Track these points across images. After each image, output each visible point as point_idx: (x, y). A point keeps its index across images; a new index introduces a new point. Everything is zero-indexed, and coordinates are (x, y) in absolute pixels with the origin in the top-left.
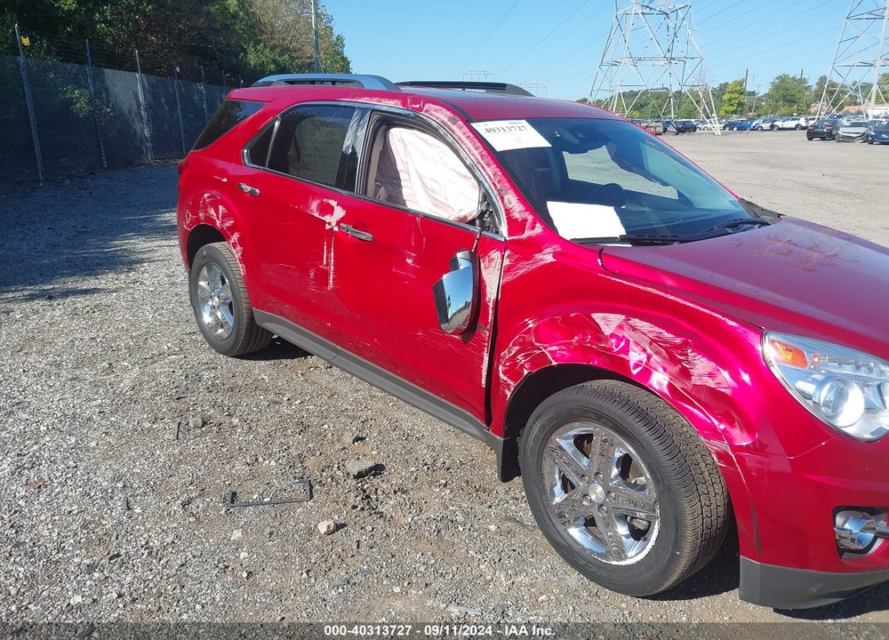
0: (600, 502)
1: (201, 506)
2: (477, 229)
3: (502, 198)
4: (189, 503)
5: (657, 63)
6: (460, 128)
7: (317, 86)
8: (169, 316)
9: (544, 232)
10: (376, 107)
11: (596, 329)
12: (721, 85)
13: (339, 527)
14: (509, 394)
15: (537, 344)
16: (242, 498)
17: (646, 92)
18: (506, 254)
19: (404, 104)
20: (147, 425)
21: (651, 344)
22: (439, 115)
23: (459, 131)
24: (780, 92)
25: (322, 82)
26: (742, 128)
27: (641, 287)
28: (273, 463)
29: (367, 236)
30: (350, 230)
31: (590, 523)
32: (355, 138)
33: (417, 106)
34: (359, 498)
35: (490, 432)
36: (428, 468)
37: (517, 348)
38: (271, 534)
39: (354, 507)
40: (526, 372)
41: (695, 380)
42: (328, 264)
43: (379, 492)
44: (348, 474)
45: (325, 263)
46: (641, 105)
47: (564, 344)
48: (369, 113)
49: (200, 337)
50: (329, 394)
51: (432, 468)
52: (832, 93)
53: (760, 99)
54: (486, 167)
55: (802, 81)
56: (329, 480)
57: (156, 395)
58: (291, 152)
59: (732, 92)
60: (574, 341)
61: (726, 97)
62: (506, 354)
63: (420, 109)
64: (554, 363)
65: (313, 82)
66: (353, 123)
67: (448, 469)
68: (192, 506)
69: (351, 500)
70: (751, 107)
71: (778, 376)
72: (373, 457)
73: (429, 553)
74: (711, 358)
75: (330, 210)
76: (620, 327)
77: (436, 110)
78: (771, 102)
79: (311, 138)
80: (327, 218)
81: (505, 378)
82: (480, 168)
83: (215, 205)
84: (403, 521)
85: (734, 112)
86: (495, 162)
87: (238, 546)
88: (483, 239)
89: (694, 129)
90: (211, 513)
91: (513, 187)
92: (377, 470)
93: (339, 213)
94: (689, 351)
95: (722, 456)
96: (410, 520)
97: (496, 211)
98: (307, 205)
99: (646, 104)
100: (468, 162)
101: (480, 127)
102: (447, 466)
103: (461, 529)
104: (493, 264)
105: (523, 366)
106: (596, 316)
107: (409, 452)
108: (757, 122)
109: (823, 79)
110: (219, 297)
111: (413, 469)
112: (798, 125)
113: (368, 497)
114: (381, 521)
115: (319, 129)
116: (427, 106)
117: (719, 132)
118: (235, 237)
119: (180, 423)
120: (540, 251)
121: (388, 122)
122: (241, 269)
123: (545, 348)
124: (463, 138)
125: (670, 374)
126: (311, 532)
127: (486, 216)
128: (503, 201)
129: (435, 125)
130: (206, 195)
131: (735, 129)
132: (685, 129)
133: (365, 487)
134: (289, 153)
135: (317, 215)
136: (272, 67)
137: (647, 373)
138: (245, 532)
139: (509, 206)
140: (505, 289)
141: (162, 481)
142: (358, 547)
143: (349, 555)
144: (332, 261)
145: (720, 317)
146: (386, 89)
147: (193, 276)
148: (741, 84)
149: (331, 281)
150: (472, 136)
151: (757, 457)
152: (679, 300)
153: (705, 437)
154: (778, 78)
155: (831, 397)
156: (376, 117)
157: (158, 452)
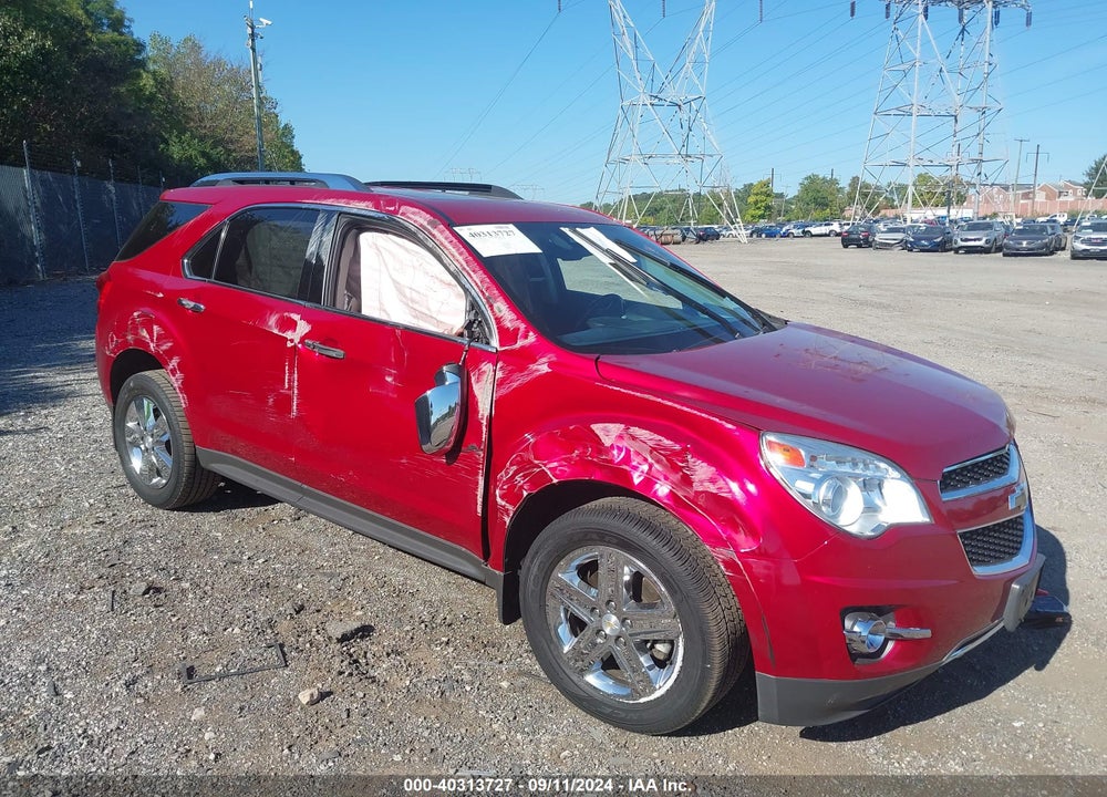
0: (617, 633)
1: (150, 684)
2: (465, 341)
3: (491, 306)
4: (134, 682)
5: (670, 161)
6: (442, 232)
7: (271, 185)
8: (88, 468)
9: (537, 341)
10: (344, 210)
11: (596, 440)
12: (745, 186)
13: (323, 695)
14: (507, 520)
15: (536, 462)
16: (202, 672)
17: (660, 195)
18: (499, 366)
19: (377, 206)
20: (70, 597)
21: (651, 452)
22: (417, 219)
23: (441, 235)
24: (810, 194)
25: (278, 180)
26: (771, 235)
27: (638, 394)
28: (237, 630)
29: (338, 353)
30: (319, 348)
31: (609, 664)
32: (320, 243)
33: (392, 209)
34: (345, 663)
35: (489, 567)
36: (426, 626)
37: (515, 468)
38: (242, 709)
39: (341, 673)
40: (525, 494)
41: (697, 487)
42: (290, 388)
43: (368, 655)
44: (330, 638)
45: (287, 386)
46: (656, 210)
47: (563, 459)
48: (336, 216)
49: (131, 491)
50: (298, 550)
51: (430, 626)
52: (866, 195)
53: (789, 202)
54: (472, 273)
55: (834, 182)
56: (308, 645)
57: (79, 561)
58: (241, 261)
59: (757, 194)
60: (574, 455)
61: (751, 199)
62: (503, 476)
63: (396, 212)
64: (555, 481)
65: (267, 181)
66: (318, 228)
67: (449, 625)
68: (139, 687)
69: (336, 666)
70: (779, 211)
71: (777, 477)
72: (359, 618)
73: (432, 717)
74: (710, 463)
75: (292, 325)
76: (620, 437)
77: (413, 213)
78: (800, 204)
79: (264, 243)
80: (289, 335)
81: (503, 503)
82: (466, 275)
83: (148, 325)
84: (399, 684)
85: (762, 217)
86: (482, 268)
87: (202, 725)
88: (472, 351)
89: (717, 236)
90: (163, 692)
91: (502, 293)
92: (365, 631)
93: (303, 328)
94: (689, 457)
95: (729, 564)
96: (408, 683)
97: (486, 320)
98: (265, 321)
99: (662, 209)
100: (452, 268)
101: (464, 231)
102: (448, 621)
103: (468, 688)
104: (485, 377)
105: (522, 487)
106: (595, 427)
107: (403, 609)
108: (787, 227)
109: (855, 180)
110: (152, 436)
111: (408, 628)
112: (831, 231)
113: (356, 661)
114: (374, 686)
115: (276, 234)
116: (403, 209)
117: (745, 240)
118: (174, 362)
119: (114, 592)
120: (535, 361)
121: (359, 225)
122: (182, 401)
123: (545, 465)
124: (446, 243)
125: (672, 482)
126: (290, 703)
127: (475, 325)
128: (492, 309)
129: (413, 229)
130: (135, 314)
131: (763, 236)
132: (705, 237)
133: (351, 651)
134: (238, 262)
135: (276, 331)
136: (202, 161)
137: (649, 482)
138: (209, 710)
139: (499, 315)
140: (499, 404)
141: (96, 660)
142: (348, 716)
143: (338, 725)
144: (296, 384)
145: (717, 420)
146: (354, 190)
147: (118, 417)
148: (766, 184)
149: (295, 407)
150: (455, 241)
151: (764, 562)
152: (676, 406)
153: (710, 546)
154: (807, 179)
155: (830, 496)
156: (344, 220)
157: (88, 627)
